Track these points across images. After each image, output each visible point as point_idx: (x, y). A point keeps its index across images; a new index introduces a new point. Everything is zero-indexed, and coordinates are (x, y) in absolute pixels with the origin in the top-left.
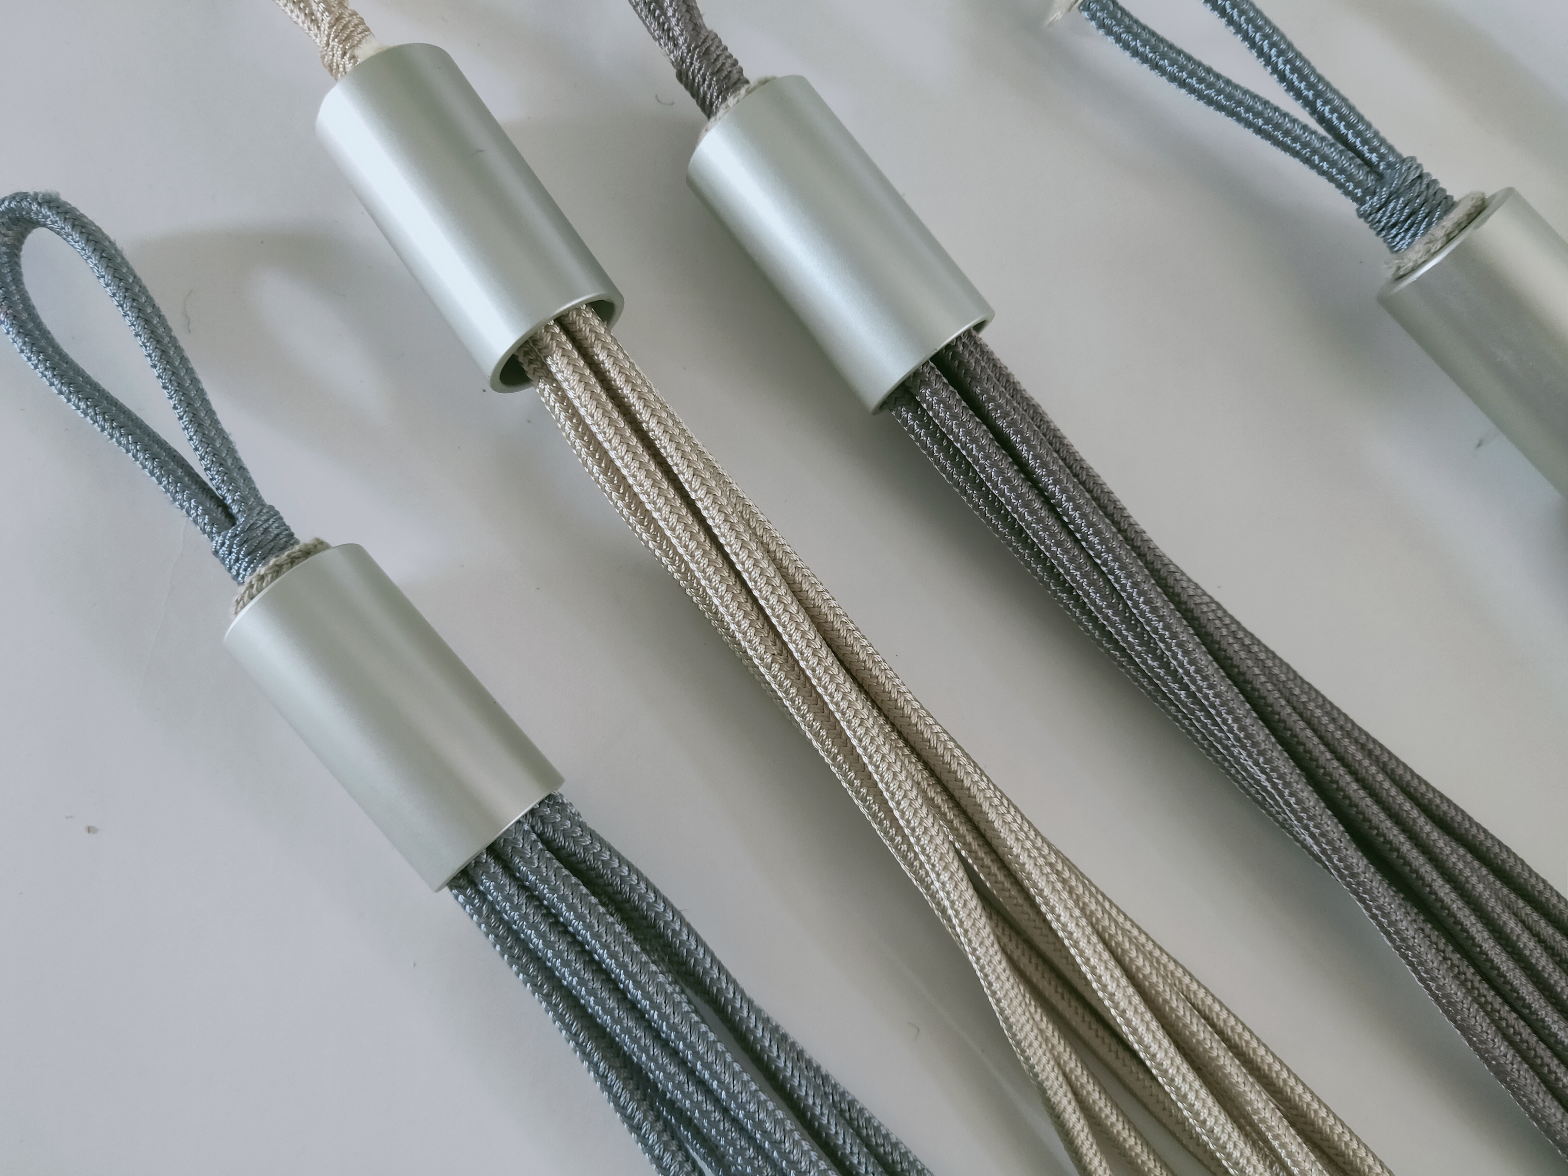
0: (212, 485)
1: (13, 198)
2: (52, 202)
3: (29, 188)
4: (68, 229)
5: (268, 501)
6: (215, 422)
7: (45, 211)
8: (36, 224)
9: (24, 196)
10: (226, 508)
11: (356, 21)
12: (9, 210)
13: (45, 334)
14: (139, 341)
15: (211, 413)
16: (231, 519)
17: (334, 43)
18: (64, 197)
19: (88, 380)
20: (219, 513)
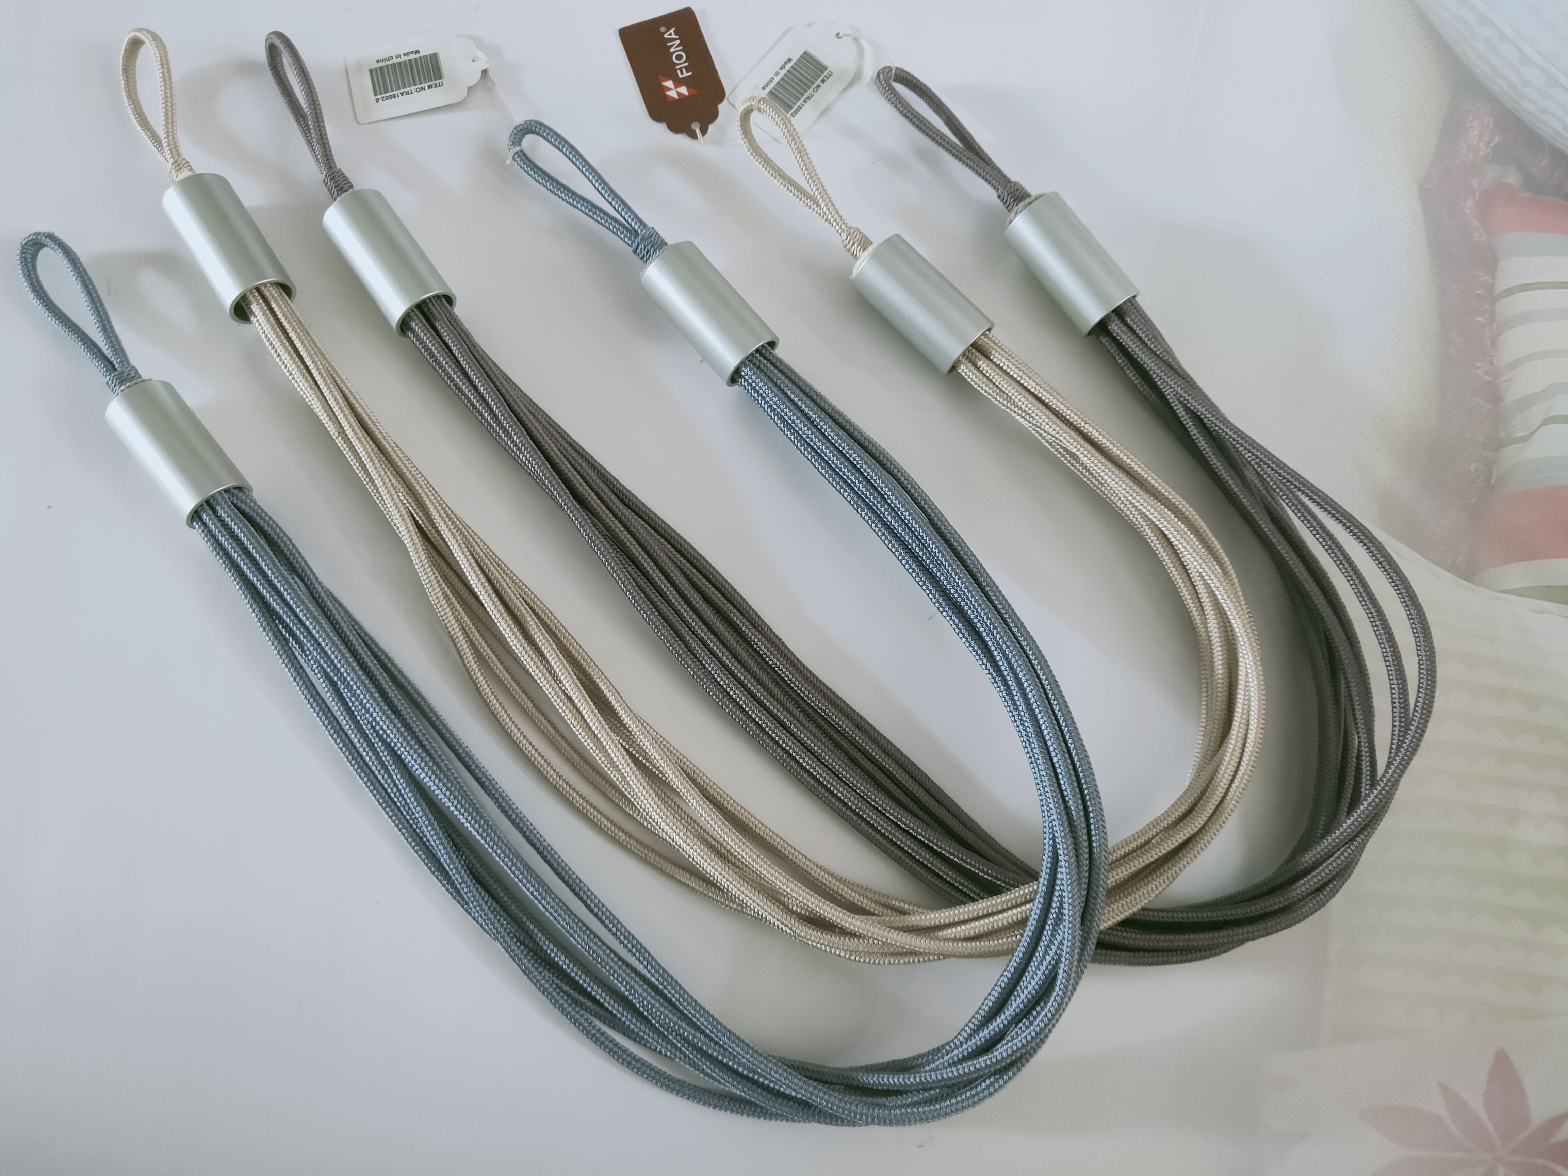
0: (109, 356)
1: (34, 234)
2: (51, 237)
3: (42, 230)
4: (56, 247)
5: (133, 363)
6: (113, 331)
7: (48, 240)
8: (44, 246)
9: (39, 234)
10: (113, 366)
11: (184, 162)
12: (32, 239)
13: (44, 292)
14: (83, 295)
15: (111, 327)
16: (115, 370)
17: (173, 171)
18: (57, 234)
19: (61, 312)
20: (110, 367)
